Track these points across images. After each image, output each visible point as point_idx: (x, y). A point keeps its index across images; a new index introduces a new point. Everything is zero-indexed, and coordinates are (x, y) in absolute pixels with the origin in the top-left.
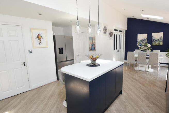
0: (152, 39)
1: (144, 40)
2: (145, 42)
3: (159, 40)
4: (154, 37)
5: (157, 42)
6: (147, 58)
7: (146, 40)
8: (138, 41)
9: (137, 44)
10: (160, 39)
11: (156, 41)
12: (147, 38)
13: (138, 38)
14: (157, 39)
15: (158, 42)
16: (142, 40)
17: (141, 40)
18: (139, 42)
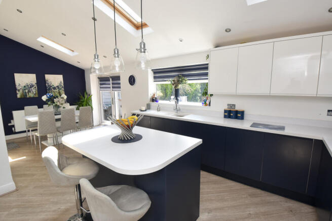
0: (47, 85)
1: (32, 86)
2: (34, 90)
3: (58, 87)
4: (49, 81)
5: (55, 91)
6: (58, 120)
7: (36, 86)
8: (18, 88)
9: (16, 94)
10: (60, 85)
11: (54, 89)
12: (36, 82)
13: (16, 82)
14: (55, 86)
15: (57, 90)
16: (28, 86)
17: (25, 87)
18: (21, 91)
